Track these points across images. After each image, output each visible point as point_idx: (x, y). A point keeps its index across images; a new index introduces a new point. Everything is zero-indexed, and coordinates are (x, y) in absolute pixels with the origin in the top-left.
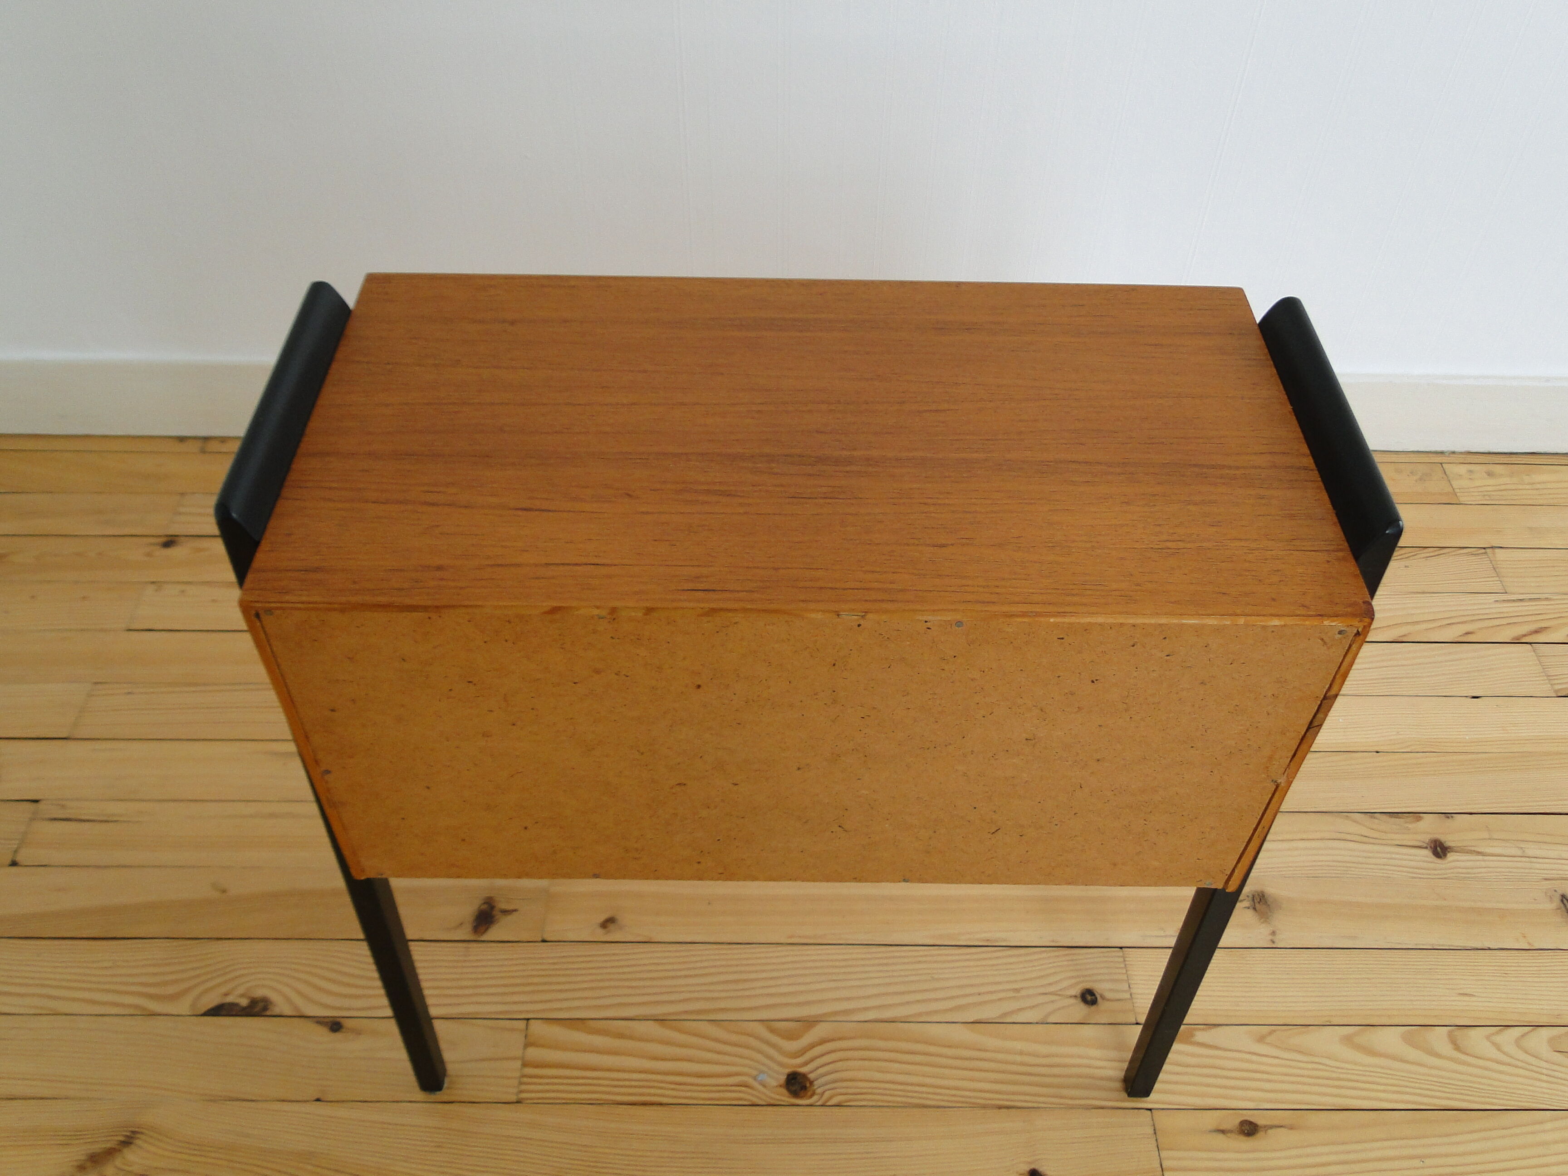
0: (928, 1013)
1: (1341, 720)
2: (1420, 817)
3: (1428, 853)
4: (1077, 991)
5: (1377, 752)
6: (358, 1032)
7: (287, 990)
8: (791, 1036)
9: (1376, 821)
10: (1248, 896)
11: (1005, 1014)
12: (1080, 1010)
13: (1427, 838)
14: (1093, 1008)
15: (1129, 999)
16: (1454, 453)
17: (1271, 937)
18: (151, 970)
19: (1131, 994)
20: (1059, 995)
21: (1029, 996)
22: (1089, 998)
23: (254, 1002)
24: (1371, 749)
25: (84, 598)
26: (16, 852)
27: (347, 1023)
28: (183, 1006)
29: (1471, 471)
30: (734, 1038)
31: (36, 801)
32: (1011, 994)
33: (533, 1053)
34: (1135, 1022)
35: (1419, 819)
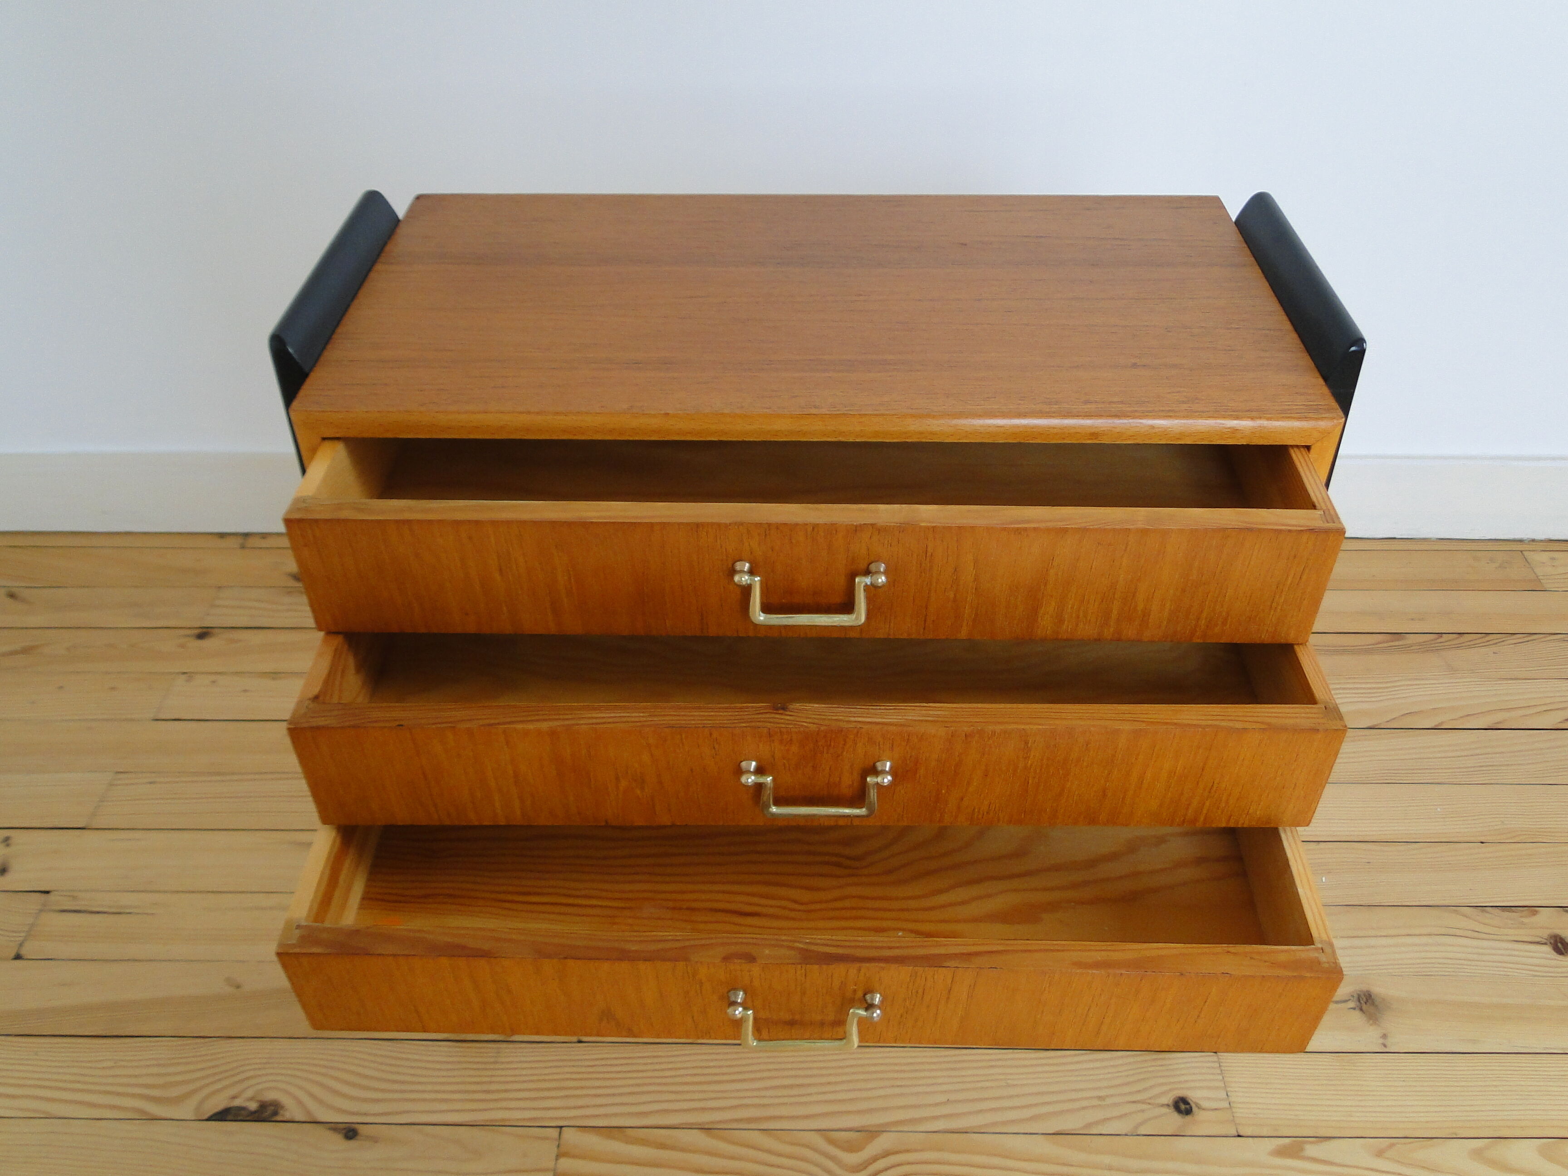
0: (1004, 1123)
1: (1439, 810)
2: (1537, 911)
3: (1548, 949)
4: (1169, 1099)
5: (1482, 843)
6: (375, 1140)
7: (300, 1094)
8: (851, 1147)
9: (1487, 915)
10: (1353, 996)
11: (1089, 1125)
12: (1175, 1120)
13: (1545, 933)
14: (1188, 1118)
15: (1227, 1108)
16: (1533, 540)
17: (1381, 1041)
18: (155, 1070)
19: (1230, 1104)
20: (1149, 1104)
21: (1116, 1105)
22: (1183, 1107)
23: (263, 1106)
24: (1472, 839)
25: (113, 689)
26: (21, 945)
27: (362, 1129)
28: (186, 1111)
29: (1553, 559)
30: (788, 1149)
31: (48, 892)
32: (1095, 1102)
33: (565, 1164)
34: (1237, 1134)
35: (1535, 913)
